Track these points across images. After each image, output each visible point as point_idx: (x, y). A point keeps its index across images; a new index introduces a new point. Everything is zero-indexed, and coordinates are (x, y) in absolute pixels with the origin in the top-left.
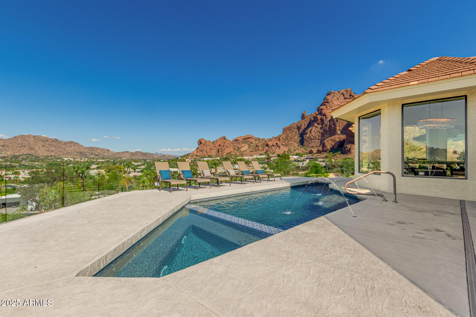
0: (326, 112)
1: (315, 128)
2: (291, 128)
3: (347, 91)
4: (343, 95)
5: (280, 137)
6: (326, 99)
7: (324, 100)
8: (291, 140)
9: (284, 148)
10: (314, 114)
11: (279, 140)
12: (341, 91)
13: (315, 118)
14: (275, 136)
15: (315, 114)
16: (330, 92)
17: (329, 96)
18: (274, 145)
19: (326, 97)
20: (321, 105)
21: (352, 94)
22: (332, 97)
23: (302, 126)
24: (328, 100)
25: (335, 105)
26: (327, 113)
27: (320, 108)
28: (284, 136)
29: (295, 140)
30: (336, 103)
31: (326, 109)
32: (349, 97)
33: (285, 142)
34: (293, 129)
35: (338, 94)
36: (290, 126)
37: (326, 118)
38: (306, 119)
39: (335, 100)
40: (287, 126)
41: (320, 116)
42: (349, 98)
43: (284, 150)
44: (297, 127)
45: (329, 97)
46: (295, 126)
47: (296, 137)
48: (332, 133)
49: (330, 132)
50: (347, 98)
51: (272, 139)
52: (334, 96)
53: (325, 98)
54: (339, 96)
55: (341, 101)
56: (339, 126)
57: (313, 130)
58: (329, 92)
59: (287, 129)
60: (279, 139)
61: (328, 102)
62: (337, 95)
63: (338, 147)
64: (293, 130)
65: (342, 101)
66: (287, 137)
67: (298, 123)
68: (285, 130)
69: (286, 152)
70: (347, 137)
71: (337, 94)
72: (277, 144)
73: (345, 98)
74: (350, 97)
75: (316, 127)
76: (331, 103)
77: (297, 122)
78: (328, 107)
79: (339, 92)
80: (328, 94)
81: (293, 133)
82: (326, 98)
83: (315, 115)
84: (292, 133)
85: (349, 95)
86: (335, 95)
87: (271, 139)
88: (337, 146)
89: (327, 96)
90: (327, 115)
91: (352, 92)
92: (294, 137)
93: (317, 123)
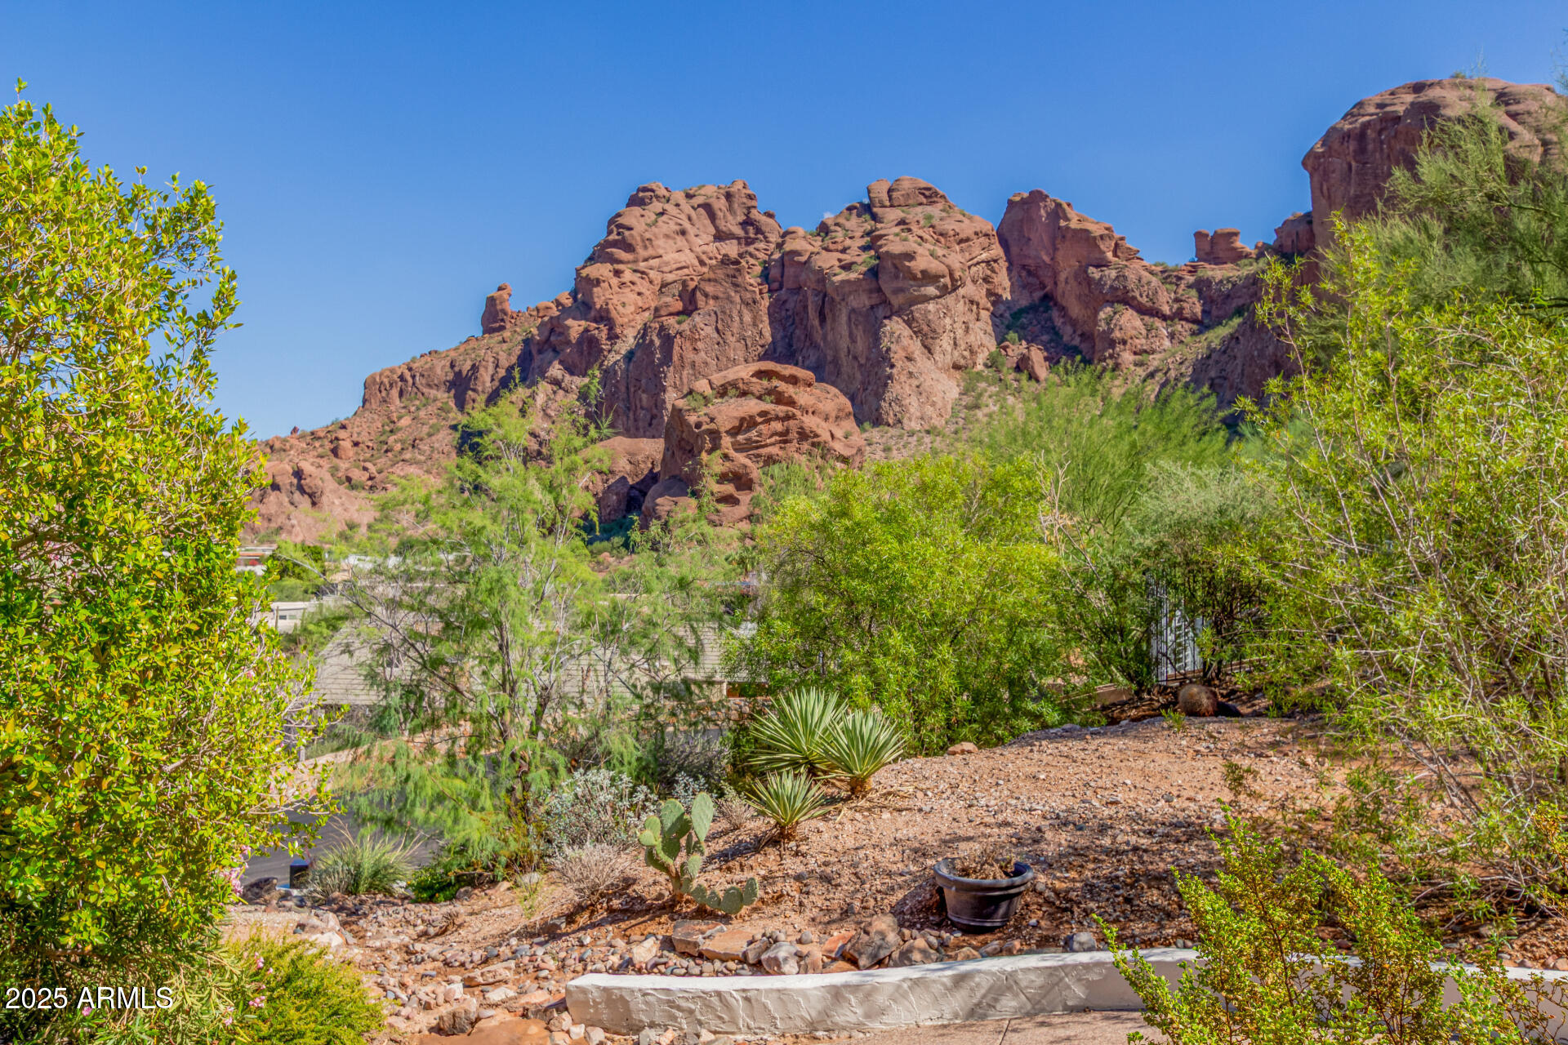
0: (615, 301)
1: (549, 387)
2: (413, 377)
3: (729, 196)
4: (712, 216)
5: (342, 434)
6: (620, 226)
7: (610, 233)
8: (407, 455)
9: (347, 505)
10: (553, 306)
11: (335, 452)
12: (702, 192)
13: (552, 331)
14: (306, 427)
15: (558, 303)
16: (645, 190)
17: (637, 210)
18: (278, 480)
19: (619, 215)
20: (591, 259)
21: (754, 214)
22: (654, 217)
23: (482, 370)
24: (627, 233)
25: (667, 264)
26: (620, 308)
27: (584, 273)
28: (367, 429)
29: (436, 456)
30: (671, 257)
31: (615, 281)
32: (738, 231)
33: (365, 469)
34: (429, 386)
35: (686, 206)
36: (410, 369)
37: (609, 338)
38: (507, 334)
39: (667, 236)
40: (389, 365)
41: (583, 323)
42: (738, 239)
43: (347, 516)
44: (450, 377)
45: (632, 216)
46: (439, 371)
47: (440, 436)
48: (641, 424)
49: (631, 415)
50: (730, 236)
51: (285, 441)
52: (662, 214)
53: (611, 222)
54: (690, 219)
55: (699, 250)
56: (675, 387)
57: (541, 399)
58: (639, 190)
59: (391, 385)
60: (328, 446)
61: (629, 248)
62: (681, 212)
63: (623, 507)
64: (425, 390)
65: (705, 248)
66: (383, 438)
67: (462, 350)
68: (375, 390)
69: (364, 529)
70: (667, 449)
71: (677, 205)
72: (298, 474)
73: (720, 236)
74: (747, 232)
75: (557, 383)
76: (642, 253)
77: (455, 344)
78: (628, 276)
79: (689, 196)
80: (636, 201)
81: (422, 413)
82: (620, 220)
83: (555, 312)
84: (418, 409)
85: (741, 218)
86: (667, 206)
87: (277, 445)
88: (619, 501)
89: (628, 205)
90: (619, 321)
91: (753, 203)
92: (430, 435)
93: (561, 362)
